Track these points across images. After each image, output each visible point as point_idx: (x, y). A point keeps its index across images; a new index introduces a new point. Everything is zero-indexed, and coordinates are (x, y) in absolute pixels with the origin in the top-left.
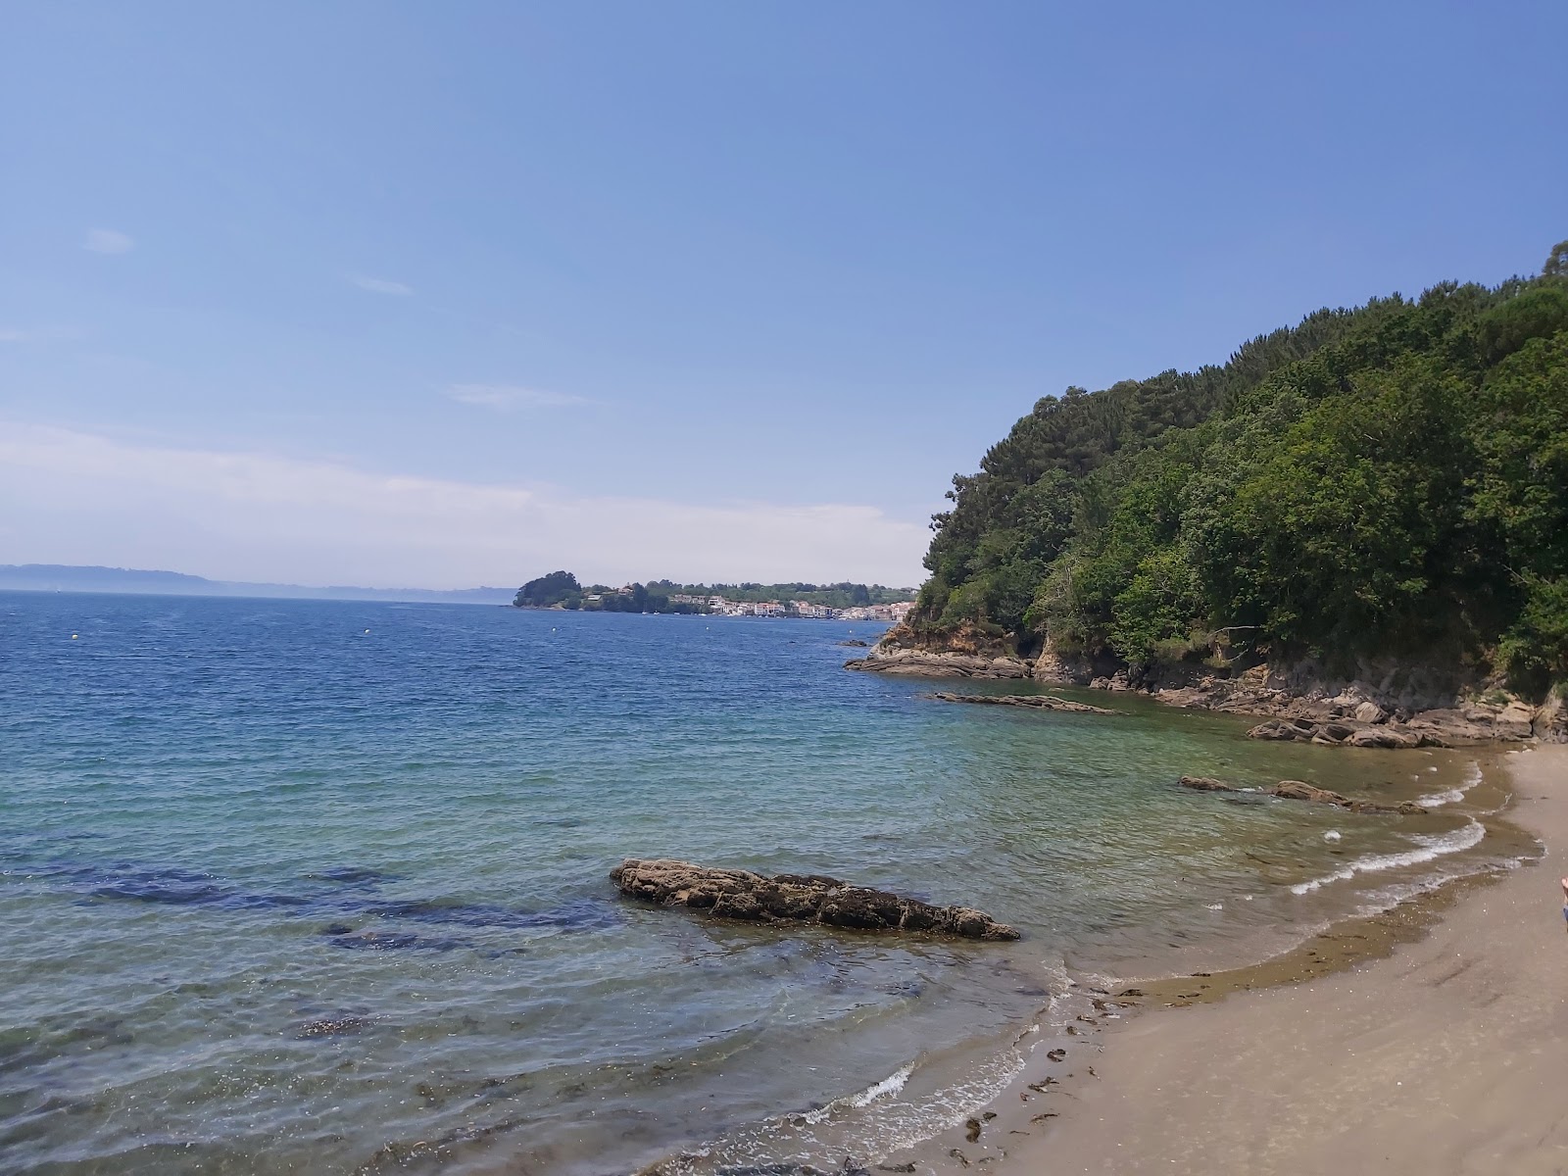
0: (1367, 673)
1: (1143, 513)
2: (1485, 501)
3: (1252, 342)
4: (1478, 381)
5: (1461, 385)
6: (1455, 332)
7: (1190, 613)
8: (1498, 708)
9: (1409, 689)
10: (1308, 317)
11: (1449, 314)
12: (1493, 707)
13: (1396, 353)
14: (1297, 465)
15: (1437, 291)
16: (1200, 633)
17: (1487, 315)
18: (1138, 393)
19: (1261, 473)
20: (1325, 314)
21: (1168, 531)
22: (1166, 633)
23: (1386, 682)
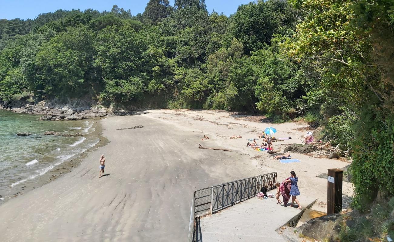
0: (70, 102)
1: (9, 58)
2: (97, 62)
3: (42, 14)
4: (97, 34)
5: (93, 34)
6: (92, 21)
7: (22, 87)
8: (100, 109)
9: (80, 106)
10: (57, 10)
11: (90, 17)
12: (98, 109)
13: (78, 24)
14: (53, 49)
15: (88, 11)
16: (26, 92)
17: (99, 18)
18: (8, 23)
19: (43, 50)
20: (61, 11)
21: (16, 64)
22: (15, 93)
23: (75, 104)
